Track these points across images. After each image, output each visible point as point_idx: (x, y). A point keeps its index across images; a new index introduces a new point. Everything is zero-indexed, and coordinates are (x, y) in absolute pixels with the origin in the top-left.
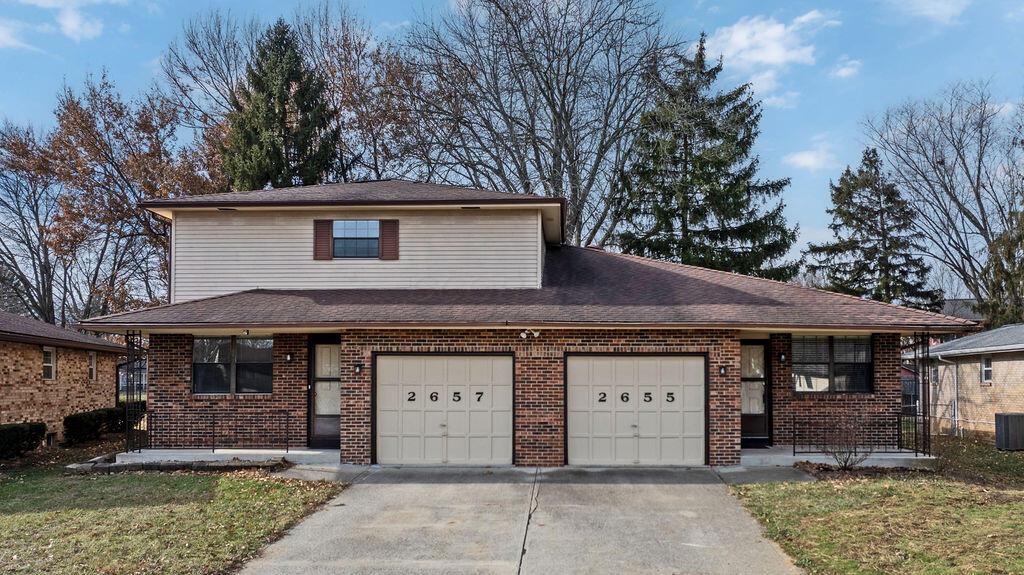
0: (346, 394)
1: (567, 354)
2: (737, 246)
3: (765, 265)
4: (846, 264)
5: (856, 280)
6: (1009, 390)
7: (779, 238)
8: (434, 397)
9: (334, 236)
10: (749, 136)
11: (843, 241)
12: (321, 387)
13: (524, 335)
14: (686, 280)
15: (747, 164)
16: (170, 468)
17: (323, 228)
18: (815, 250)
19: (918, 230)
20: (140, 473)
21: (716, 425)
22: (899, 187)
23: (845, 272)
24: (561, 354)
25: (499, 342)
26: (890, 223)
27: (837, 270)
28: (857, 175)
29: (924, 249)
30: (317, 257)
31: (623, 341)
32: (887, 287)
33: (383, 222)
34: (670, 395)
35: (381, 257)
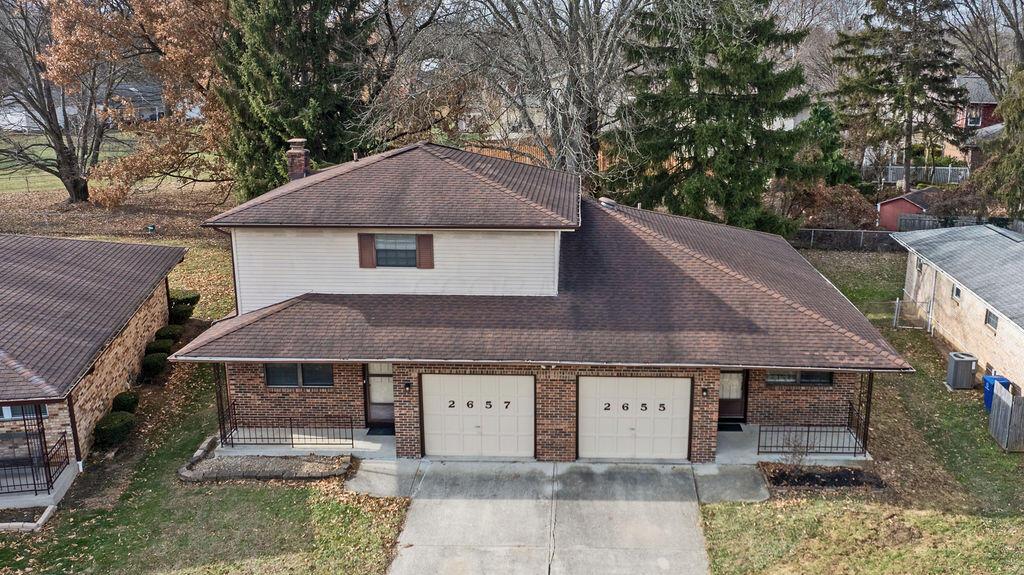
0: (398, 406)
1: (579, 376)
6: (969, 319)
8: (470, 405)
9: (377, 248)
12: (375, 381)
13: (542, 367)
16: (265, 478)
17: (366, 241)
20: (242, 482)
21: (697, 432)
24: (574, 378)
30: (362, 265)
33: (419, 237)
34: (661, 405)
35: (419, 266)
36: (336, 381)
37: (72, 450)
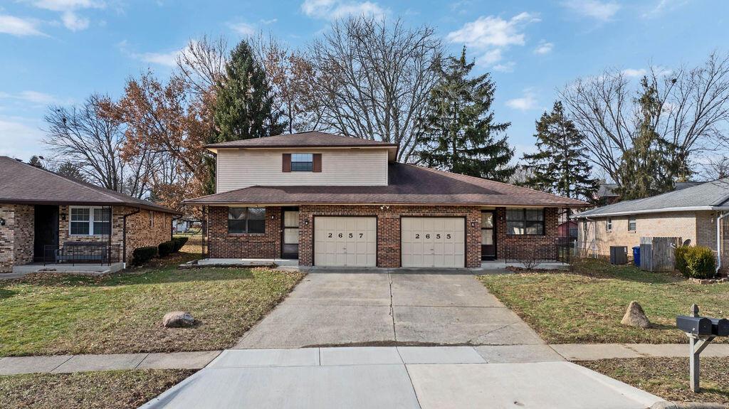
0: (301, 234)
1: (401, 216)
2: (483, 157)
3: (497, 169)
4: (545, 165)
5: (550, 174)
6: (619, 235)
7: (504, 154)
8: (340, 236)
9: (292, 161)
10: (489, 100)
11: (543, 152)
12: (287, 231)
13: (382, 208)
14: (456, 181)
15: (488, 115)
16: (226, 266)
17: (286, 158)
18: (527, 157)
19: (585, 146)
20: (214, 268)
21: (470, 249)
22: (574, 122)
23: (544, 169)
24: (399, 217)
25: (371, 211)
26: (569, 142)
27: (539, 168)
28: (550, 115)
29: (588, 157)
30: (284, 170)
31: (427, 211)
32: (568, 178)
33: (314, 155)
34: (448, 235)
35: (315, 171)
36: (266, 230)
37: (121, 255)
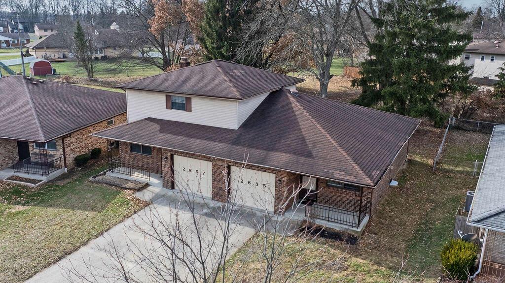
1: (229, 165)
8: (190, 170)
9: (172, 101)
13: (212, 158)
17: (168, 98)
21: (277, 200)
24: (226, 165)
30: (167, 107)
33: (186, 98)
34: (264, 185)
35: (186, 111)
36: (152, 153)
37: (63, 163)
